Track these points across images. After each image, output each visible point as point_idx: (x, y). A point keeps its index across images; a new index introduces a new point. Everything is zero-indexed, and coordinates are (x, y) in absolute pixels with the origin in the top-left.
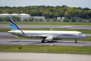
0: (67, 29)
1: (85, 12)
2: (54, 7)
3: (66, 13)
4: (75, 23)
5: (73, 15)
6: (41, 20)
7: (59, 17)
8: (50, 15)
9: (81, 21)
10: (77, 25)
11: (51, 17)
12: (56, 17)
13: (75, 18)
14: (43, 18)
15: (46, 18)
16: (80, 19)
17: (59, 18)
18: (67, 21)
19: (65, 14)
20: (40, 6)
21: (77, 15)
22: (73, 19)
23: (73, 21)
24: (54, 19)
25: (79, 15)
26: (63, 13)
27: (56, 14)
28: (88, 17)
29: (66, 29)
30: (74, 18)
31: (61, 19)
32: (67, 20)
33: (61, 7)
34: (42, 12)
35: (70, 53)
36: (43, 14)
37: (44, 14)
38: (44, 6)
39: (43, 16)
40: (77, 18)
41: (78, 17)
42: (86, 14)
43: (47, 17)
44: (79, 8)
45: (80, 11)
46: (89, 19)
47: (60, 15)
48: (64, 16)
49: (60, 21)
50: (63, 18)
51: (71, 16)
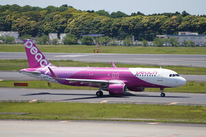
0: (72, 61)
1: (116, 21)
2: (42, 9)
3: (71, 24)
4: (92, 48)
5: (86, 28)
6: (9, 41)
7: (54, 32)
8: (32, 29)
9: (105, 44)
10: (98, 52)
11: (35, 33)
12: (47, 33)
13: (92, 36)
14: (14, 35)
15: (20, 35)
16: (103, 39)
17: (53, 36)
18: (72, 44)
19: (68, 25)
20: (7, 7)
21: (97, 28)
22: (87, 39)
23: (88, 43)
24: (42, 38)
25: (102, 28)
26: (63, 23)
27: (46, 26)
28: (123, 33)
29: (69, 61)
30: (89, 36)
31: (59, 37)
32: (73, 40)
33: (57, 10)
34: (11, 21)
35: (77, 120)
36: (14, 26)
37: (17, 26)
38: (15, 6)
39: (14, 30)
40: (97, 35)
41: (98, 33)
42: (119, 26)
43: (24, 33)
44: (102, 13)
45: (103, 20)
46: (124, 38)
47: (56, 28)
48: (65, 31)
49: (55, 42)
50: (63, 36)
51: (83, 31)
